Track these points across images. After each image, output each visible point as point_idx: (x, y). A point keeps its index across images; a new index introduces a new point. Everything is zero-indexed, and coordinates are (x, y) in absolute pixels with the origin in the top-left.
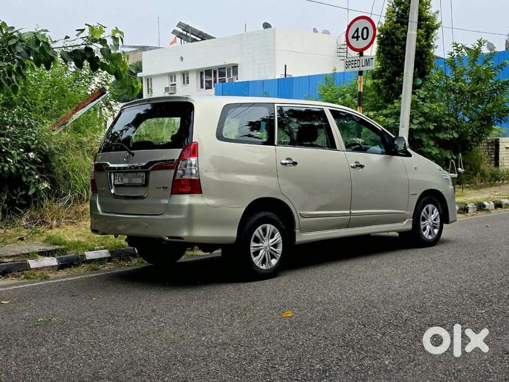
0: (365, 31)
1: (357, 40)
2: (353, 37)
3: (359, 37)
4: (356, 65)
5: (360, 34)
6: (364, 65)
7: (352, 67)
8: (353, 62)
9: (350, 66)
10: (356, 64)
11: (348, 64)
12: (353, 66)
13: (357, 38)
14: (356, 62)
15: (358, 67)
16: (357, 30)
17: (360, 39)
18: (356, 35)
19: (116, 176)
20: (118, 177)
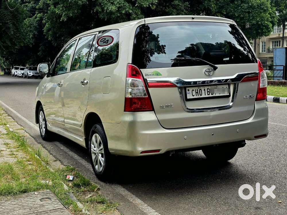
19: (188, 90)
20: (191, 91)
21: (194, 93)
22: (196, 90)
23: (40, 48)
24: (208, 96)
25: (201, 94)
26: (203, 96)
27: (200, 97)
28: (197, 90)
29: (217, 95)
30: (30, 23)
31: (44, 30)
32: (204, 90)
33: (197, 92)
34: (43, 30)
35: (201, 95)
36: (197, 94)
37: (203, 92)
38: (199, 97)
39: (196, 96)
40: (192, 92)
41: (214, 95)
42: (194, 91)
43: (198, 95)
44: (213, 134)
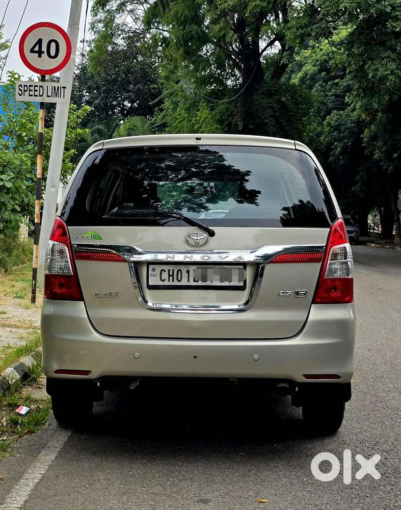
0: (53, 45)
1: (40, 56)
2: (32, 51)
3: (43, 52)
4: (37, 93)
5: (44, 49)
6: (50, 94)
7: (30, 95)
8: (31, 88)
9: (26, 93)
10: (35, 91)
11: (22, 89)
12: (32, 93)
13: (40, 53)
14: (36, 88)
15: (40, 96)
16: (40, 42)
17: (45, 55)
18: (37, 49)
19: (154, 270)
20: (158, 271)
21: (165, 275)
22: (169, 270)
23: (358, 177)
24: (195, 284)
25: (179, 279)
26: (184, 282)
27: (176, 283)
28: (173, 270)
29: (217, 283)
30: (340, 121)
31: (363, 138)
32: (188, 272)
33: (171, 274)
34: (362, 136)
35: (180, 281)
36: (171, 278)
37: (185, 275)
38: (174, 284)
39: (169, 281)
40: (161, 274)
41: (208, 283)
42: (165, 271)
43: (173, 281)
44: (195, 357)
